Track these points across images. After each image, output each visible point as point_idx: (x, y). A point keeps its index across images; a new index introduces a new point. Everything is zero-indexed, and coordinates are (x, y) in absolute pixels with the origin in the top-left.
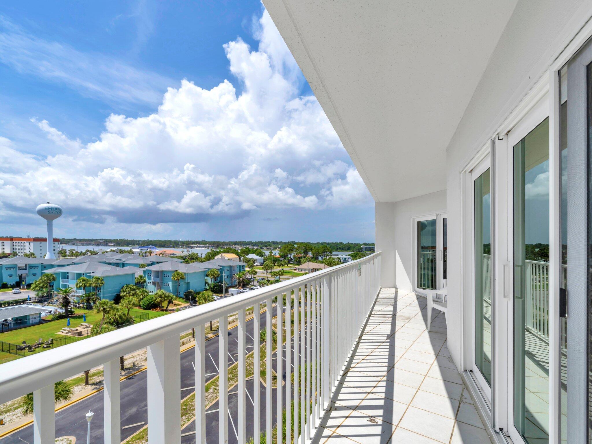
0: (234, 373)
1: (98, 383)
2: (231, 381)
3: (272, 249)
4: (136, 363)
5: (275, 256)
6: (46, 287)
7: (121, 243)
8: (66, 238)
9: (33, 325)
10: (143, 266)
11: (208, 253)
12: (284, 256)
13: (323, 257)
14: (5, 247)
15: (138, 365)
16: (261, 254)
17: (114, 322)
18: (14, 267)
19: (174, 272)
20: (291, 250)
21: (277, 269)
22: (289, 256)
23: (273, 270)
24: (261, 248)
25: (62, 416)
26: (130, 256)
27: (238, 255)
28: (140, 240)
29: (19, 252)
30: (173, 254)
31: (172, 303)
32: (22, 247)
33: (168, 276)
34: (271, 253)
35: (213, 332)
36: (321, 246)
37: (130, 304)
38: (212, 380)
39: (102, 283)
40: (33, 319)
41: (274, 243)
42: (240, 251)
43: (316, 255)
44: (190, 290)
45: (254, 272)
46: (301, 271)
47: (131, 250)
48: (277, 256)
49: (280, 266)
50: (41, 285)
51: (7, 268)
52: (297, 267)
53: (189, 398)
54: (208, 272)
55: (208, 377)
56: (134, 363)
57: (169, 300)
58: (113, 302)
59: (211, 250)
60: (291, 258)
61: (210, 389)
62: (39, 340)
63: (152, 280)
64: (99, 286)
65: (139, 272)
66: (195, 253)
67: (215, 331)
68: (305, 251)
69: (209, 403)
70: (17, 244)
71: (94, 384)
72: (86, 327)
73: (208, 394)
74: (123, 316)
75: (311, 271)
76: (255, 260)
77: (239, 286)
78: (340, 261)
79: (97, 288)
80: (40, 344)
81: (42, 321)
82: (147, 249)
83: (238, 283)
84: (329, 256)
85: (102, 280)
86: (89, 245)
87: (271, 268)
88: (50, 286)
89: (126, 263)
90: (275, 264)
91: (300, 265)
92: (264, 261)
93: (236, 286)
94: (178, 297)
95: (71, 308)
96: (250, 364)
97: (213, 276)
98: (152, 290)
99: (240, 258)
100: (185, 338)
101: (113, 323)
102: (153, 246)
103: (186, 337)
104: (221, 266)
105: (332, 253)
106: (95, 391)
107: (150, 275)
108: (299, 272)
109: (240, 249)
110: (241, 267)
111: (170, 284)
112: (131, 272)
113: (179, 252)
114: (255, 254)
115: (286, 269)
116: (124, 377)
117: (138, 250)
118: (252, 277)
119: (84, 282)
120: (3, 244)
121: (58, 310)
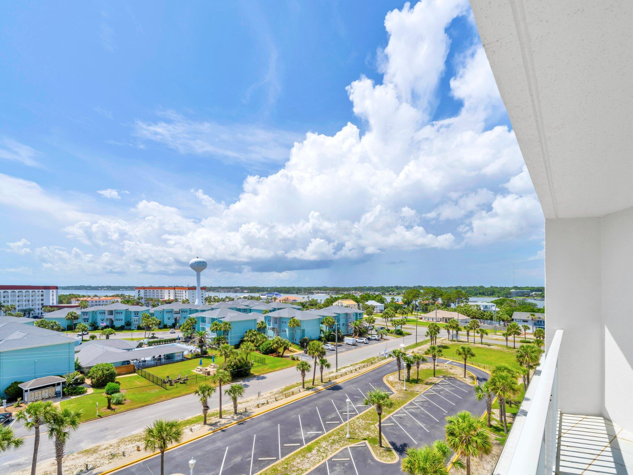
0: (340, 435)
1: (214, 424)
2: (337, 445)
3: (395, 294)
4: (248, 409)
5: (397, 303)
6: (190, 329)
7: (254, 290)
8: (213, 286)
9: (177, 361)
10: (266, 312)
11: (327, 299)
12: (408, 303)
13: (457, 304)
14: (170, 295)
15: (249, 411)
16: (382, 301)
17: (235, 365)
18: (171, 312)
19: (290, 318)
20: (416, 296)
21: (399, 317)
22: (414, 302)
23: (394, 319)
24: (383, 294)
25: (181, 452)
26: (256, 303)
27: (357, 302)
28: (269, 287)
29: (179, 299)
30: (294, 300)
31: (288, 350)
32: (181, 295)
33: (285, 322)
34: (393, 299)
35: (323, 383)
36: (455, 291)
37: (248, 350)
38: (317, 439)
39: (230, 328)
40: (178, 357)
41: (397, 288)
42: (359, 297)
43: (448, 302)
44: (305, 337)
45: (372, 321)
46: (428, 320)
47: (259, 296)
48: (400, 302)
49: (403, 314)
50: (187, 327)
51: (167, 312)
52: (423, 315)
53: (291, 456)
54: (323, 320)
55: (313, 435)
56: (246, 409)
57: (285, 346)
58: (233, 347)
59: (330, 296)
60: (417, 305)
61: (313, 449)
62: (178, 376)
63: (272, 326)
64: (227, 330)
65: (261, 318)
66: (315, 299)
67: (325, 383)
68: (433, 297)
69: (310, 467)
70: (178, 292)
71: (211, 425)
72: (214, 367)
73: (311, 456)
74: (242, 361)
75: (441, 320)
76: (375, 307)
77: (356, 335)
78: (479, 309)
79: (226, 332)
80: (179, 379)
81: (184, 359)
82: (272, 295)
83: (354, 331)
84: (465, 303)
85: (230, 325)
86: (229, 292)
87: (391, 316)
88: (193, 328)
89: (252, 309)
90: (398, 312)
91: (428, 312)
92: (385, 308)
93: (352, 335)
94: (294, 343)
95: (206, 349)
96: (359, 427)
97: (328, 323)
98: (271, 336)
99: (359, 305)
100: (296, 388)
101: (233, 366)
102: (278, 293)
103: (297, 386)
104: (337, 314)
105: (468, 299)
106: (211, 431)
107: (269, 321)
108: (425, 321)
109: (360, 295)
110: (358, 315)
111: (287, 330)
112: (253, 318)
113: (301, 298)
114: (375, 301)
115: (410, 317)
116: (235, 422)
117: (265, 297)
118: (370, 326)
119: (217, 326)
120: (169, 292)
121: (197, 350)
